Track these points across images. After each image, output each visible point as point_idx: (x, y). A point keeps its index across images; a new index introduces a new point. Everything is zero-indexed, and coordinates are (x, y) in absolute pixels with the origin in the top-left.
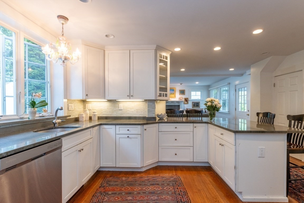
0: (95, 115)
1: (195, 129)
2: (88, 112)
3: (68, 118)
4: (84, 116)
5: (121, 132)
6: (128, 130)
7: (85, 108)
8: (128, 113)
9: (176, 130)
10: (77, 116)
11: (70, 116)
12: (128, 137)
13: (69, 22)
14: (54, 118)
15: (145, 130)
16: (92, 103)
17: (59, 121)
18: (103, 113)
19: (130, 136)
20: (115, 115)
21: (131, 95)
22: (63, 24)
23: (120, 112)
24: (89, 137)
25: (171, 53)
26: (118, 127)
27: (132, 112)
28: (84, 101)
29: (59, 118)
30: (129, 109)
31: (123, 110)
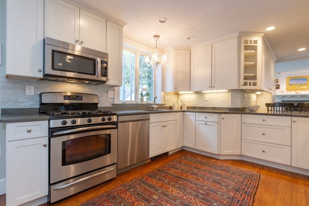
0: (184, 105)
1: (293, 124)
2: (180, 102)
3: (164, 106)
4: (176, 105)
5: (200, 119)
6: (206, 117)
7: (178, 98)
8: (213, 104)
9: (264, 123)
10: (172, 105)
11: (165, 104)
12: (206, 124)
13: (160, 38)
14: (153, 105)
15: (223, 119)
16: (183, 95)
17: (157, 106)
18: (192, 104)
19: (208, 123)
20: (201, 105)
21: (212, 86)
22: (156, 40)
23: (206, 102)
24: (173, 119)
25: (263, 34)
26: (197, 114)
27: (217, 103)
28: (177, 94)
29: (156, 105)
30: (214, 100)
31: (208, 101)
